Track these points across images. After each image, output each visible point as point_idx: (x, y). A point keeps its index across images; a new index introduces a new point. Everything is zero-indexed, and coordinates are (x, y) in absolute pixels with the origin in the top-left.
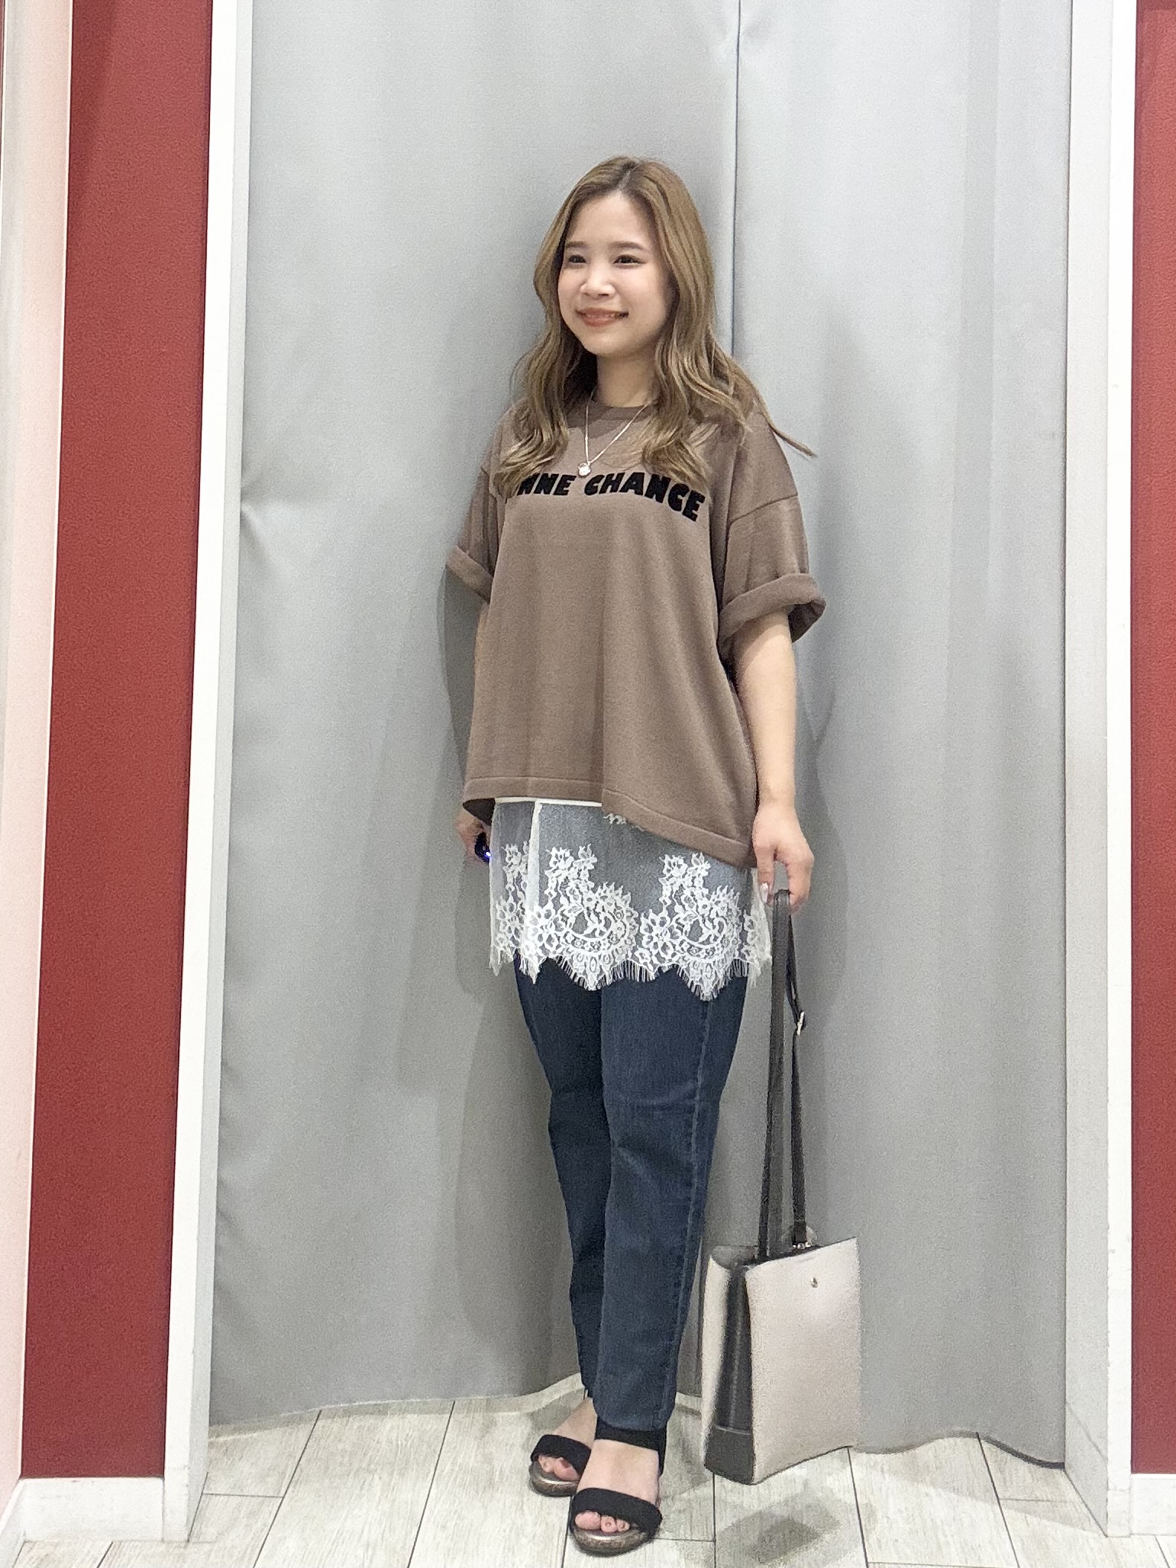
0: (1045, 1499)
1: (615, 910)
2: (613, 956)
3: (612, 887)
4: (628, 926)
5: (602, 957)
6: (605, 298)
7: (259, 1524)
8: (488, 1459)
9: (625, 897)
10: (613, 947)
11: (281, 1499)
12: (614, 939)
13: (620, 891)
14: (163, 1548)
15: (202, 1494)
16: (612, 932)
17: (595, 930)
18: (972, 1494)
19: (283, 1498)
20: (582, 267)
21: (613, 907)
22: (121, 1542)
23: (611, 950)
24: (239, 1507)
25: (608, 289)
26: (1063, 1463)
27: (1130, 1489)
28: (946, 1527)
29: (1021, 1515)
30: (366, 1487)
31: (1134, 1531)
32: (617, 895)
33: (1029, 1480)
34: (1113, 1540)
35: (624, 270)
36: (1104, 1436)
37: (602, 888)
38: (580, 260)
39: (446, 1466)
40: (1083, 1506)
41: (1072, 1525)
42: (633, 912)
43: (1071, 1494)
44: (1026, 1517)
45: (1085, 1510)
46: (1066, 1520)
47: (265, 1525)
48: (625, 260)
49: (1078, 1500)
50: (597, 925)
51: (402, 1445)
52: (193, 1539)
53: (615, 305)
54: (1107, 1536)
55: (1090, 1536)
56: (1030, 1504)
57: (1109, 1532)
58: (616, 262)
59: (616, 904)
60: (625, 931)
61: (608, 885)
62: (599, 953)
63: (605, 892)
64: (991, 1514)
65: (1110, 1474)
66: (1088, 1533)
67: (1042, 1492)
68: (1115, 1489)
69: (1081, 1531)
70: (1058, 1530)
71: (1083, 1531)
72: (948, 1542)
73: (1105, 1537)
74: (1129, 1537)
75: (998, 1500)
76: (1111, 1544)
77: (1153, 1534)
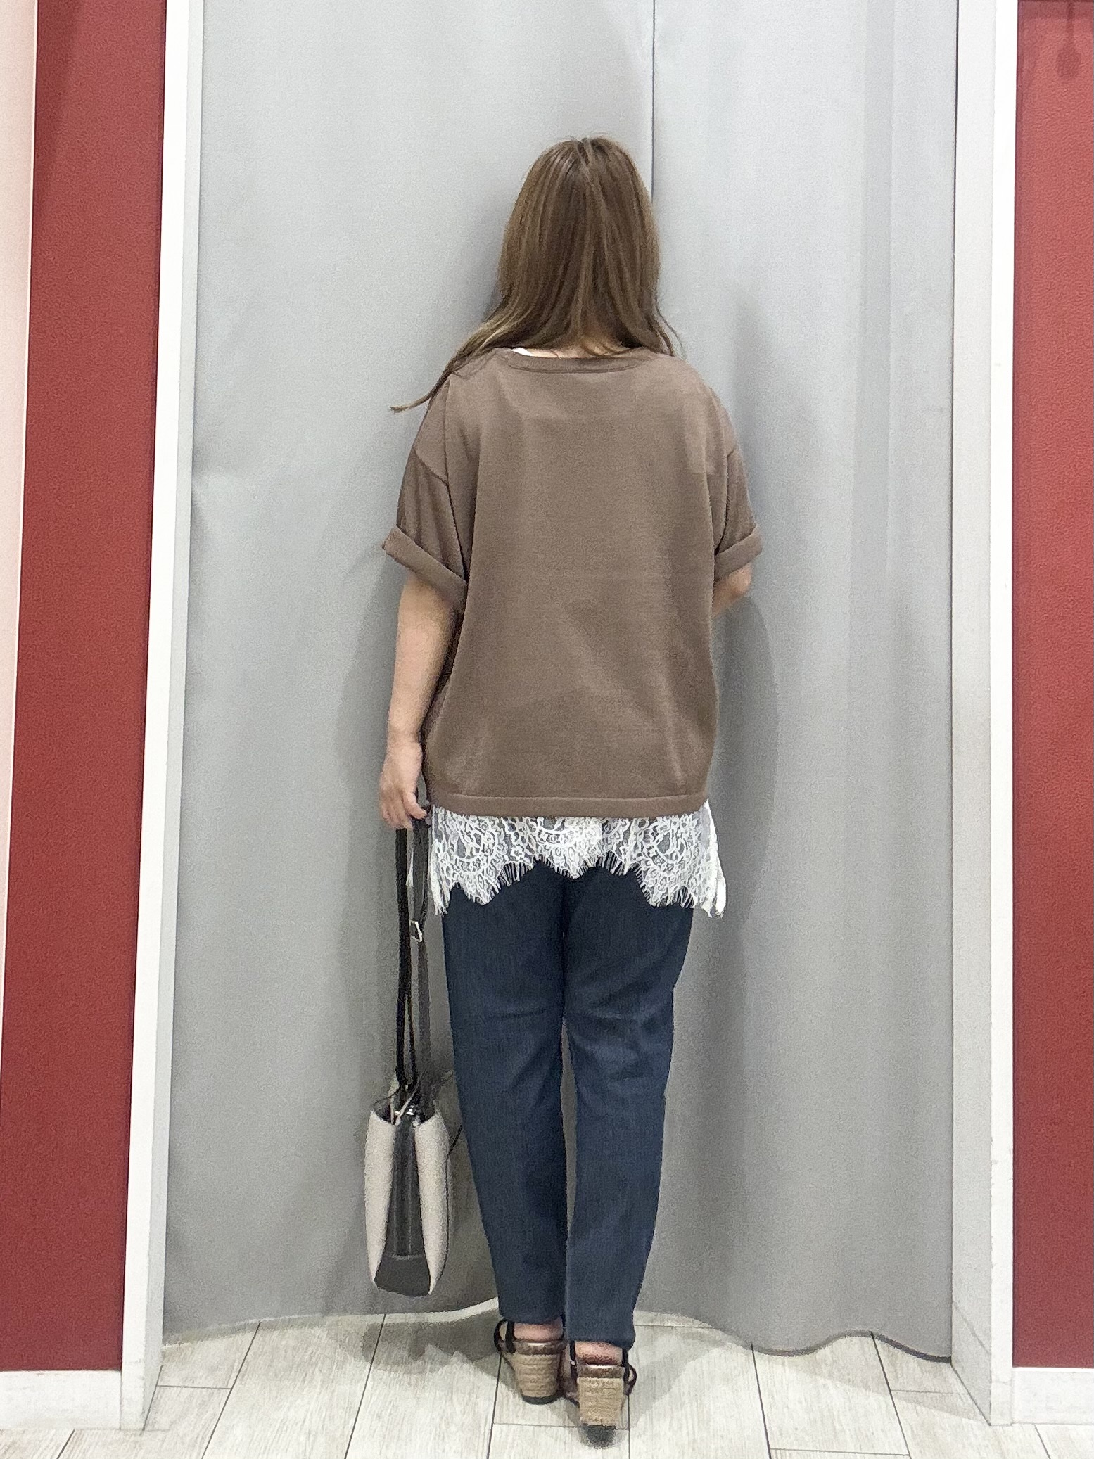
0: (934, 1390)
7: (210, 1412)
11: (229, 1391)
14: (120, 1435)
15: (157, 1385)
18: (866, 1386)
19: (231, 1390)
24: (191, 1395)
26: (950, 1358)
27: (1012, 1381)
28: (842, 1418)
29: (910, 1405)
31: (1015, 1420)
33: (918, 1373)
34: (994, 1427)
36: (988, 1333)
40: (968, 1396)
41: (958, 1415)
43: (958, 1387)
44: (915, 1407)
45: (970, 1401)
46: (952, 1410)
47: (216, 1412)
49: (962, 1391)
52: (148, 1428)
54: (990, 1424)
55: (974, 1426)
56: (919, 1396)
57: (992, 1421)
64: (883, 1403)
65: (994, 1369)
66: (972, 1422)
67: (930, 1383)
68: (998, 1381)
69: (965, 1421)
70: (947, 1420)
71: (967, 1420)
72: (843, 1430)
73: (987, 1425)
74: (1011, 1425)
75: (890, 1391)
76: (994, 1431)
77: (1033, 1423)
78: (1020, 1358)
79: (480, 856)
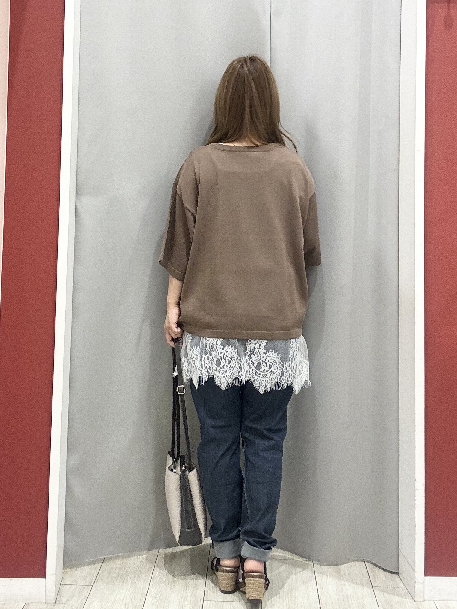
0: (390, 586)
7: (84, 596)
11: (91, 586)
14: (45, 606)
15: (61, 584)
18: (362, 585)
19: (93, 586)
22: (29, 603)
24: (75, 589)
26: (398, 572)
27: (424, 582)
28: (352, 598)
29: (381, 593)
30: (125, 582)
31: (426, 599)
33: (384, 579)
34: (417, 602)
36: (414, 563)
40: (406, 589)
41: (401, 596)
43: (401, 585)
44: (383, 594)
45: (406, 591)
46: (398, 595)
49: (403, 587)
52: (57, 603)
54: (415, 601)
55: (408, 601)
56: (385, 589)
57: (416, 599)
64: (369, 592)
65: (416, 577)
66: (407, 600)
67: (389, 583)
68: (418, 582)
69: (404, 599)
70: (396, 599)
72: (353, 604)
73: (414, 601)
74: (424, 601)
75: (372, 587)
76: (417, 604)
77: (433, 600)
78: (428, 573)
79: (228, 369)
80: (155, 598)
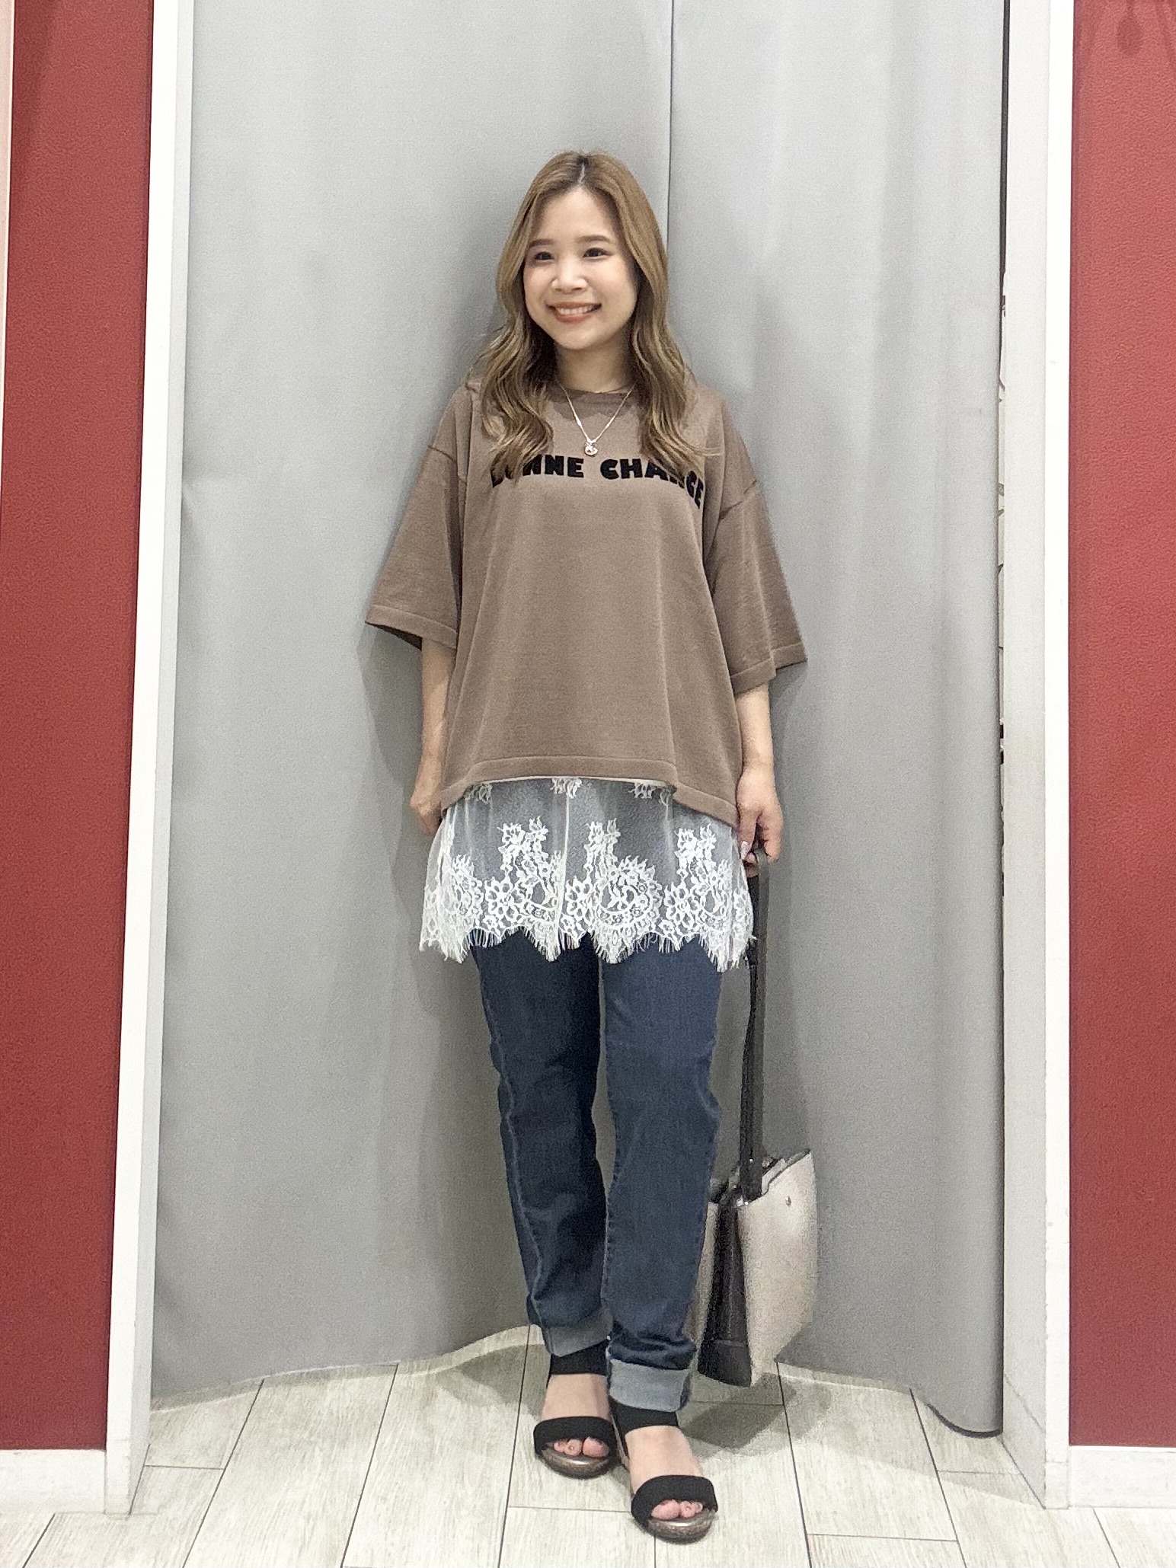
0: (983, 1471)
1: (638, 883)
2: (635, 928)
3: (635, 860)
4: (652, 899)
5: (624, 930)
6: (578, 291)
7: (201, 1495)
8: (431, 1431)
9: (648, 870)
10: (636, 920)
11: (222, 1471)
12: (637, 912)
13: (643, 864)
14: (104, 1519)
15: (144, 1466)
16: (634, 905)
17: (618, 903)
18: (911, 1467)
19: (225, 1470)
20: (550, 263)
21: (636, 880)
22: (63, 1514)
23: (633, 922)
24: (180, 1478)
25: (582, 283)
26: (1001, 1434)
27: (1067, 1461)
28: (885, 1501)
29: (960, 1488)
30: (307, 1459)
31: (1073, 1502)
32: (641, 868)
33: (966, 1452)
34: (1049, 1511)
35: (597, 263)
36: (1042, 1409)
37: (624, 862)
38: (546, 256)
39: (386, 1438)
40: (1021, 1478)
41: (1009, 1496)
42: (657, 884)
43: (1009, 1466)
44: (966, 1489)
45: (1023, 1482)
46: (1003, 1492)
47: (206, 1496)
48: (593, 253)
49: (1015, 1472)
50: (619, 899)
51: (343, 1417)
52: (134, 1512)
53: (589, 298)
54: (1044, 1508)
55: (1028, 1509)
56: (967, 1477)
57: (1047, 1504)
58: (585, 256)
59: (639, 877)
60: (649, 904)
61: (630, 859)
62: (620, 926)
63: (627, 866)
64: (929, 1486)
65: (1048, 1446)
66: (1026, 1505)
67: (980, 1463)
68: (1053, 1461)
69: (1018, 1504)
70: (996, 1503)
71: (1020, 1503)
72: (886, 1515)
73: (1041, 1508)
74: (1067, 1509)
75: (937, 1471)
76: (1049, 1515)
77: (1091, 1507)
78: (1077, 1437)
80: (384, 1499)
